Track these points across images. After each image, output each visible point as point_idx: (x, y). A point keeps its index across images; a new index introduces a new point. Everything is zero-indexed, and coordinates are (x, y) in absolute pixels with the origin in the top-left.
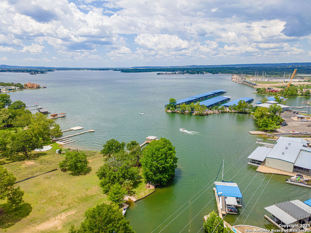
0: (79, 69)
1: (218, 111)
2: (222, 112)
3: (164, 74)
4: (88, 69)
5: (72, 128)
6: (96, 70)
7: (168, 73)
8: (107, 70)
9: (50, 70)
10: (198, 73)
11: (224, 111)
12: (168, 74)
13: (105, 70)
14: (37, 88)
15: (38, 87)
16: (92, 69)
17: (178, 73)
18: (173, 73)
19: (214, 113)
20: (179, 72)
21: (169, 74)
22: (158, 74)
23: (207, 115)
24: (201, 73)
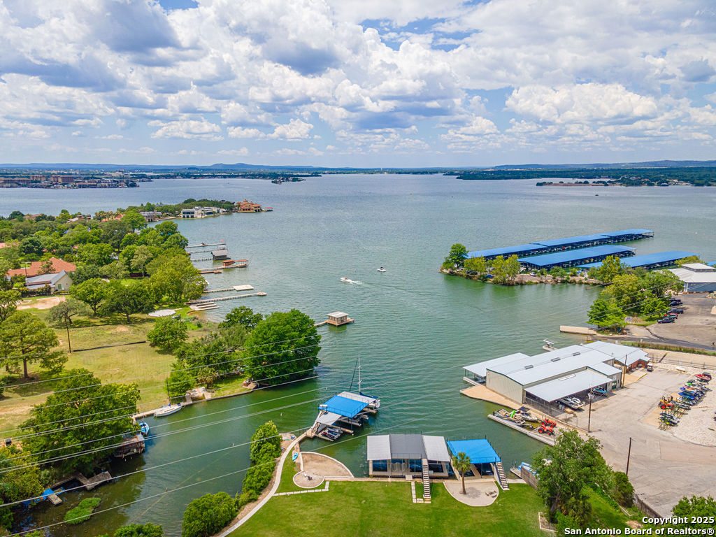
0: (371, 171)
1: (554, 278)
2: (563, 282)
3: (556, 185)
4: (391, 171)
5: (235, 287)
6: (409, 173)
7: (566, 180)
8: (431, 173)
9: (316, 173)
10: (650, 184)
11: (569, 279)
12: (565, 185)
13: (426, 173)
14: (256, 210)
15: (258, 210)
16: (400, 172)
17: (594, 182)
18: (581, 183)
19: (541, 282)
20: (596, 180)
21: (569, 184)
22: (539, 184)
23: (521, 284)
24: (659, 184)
